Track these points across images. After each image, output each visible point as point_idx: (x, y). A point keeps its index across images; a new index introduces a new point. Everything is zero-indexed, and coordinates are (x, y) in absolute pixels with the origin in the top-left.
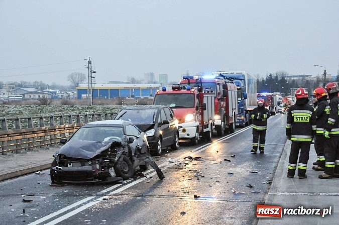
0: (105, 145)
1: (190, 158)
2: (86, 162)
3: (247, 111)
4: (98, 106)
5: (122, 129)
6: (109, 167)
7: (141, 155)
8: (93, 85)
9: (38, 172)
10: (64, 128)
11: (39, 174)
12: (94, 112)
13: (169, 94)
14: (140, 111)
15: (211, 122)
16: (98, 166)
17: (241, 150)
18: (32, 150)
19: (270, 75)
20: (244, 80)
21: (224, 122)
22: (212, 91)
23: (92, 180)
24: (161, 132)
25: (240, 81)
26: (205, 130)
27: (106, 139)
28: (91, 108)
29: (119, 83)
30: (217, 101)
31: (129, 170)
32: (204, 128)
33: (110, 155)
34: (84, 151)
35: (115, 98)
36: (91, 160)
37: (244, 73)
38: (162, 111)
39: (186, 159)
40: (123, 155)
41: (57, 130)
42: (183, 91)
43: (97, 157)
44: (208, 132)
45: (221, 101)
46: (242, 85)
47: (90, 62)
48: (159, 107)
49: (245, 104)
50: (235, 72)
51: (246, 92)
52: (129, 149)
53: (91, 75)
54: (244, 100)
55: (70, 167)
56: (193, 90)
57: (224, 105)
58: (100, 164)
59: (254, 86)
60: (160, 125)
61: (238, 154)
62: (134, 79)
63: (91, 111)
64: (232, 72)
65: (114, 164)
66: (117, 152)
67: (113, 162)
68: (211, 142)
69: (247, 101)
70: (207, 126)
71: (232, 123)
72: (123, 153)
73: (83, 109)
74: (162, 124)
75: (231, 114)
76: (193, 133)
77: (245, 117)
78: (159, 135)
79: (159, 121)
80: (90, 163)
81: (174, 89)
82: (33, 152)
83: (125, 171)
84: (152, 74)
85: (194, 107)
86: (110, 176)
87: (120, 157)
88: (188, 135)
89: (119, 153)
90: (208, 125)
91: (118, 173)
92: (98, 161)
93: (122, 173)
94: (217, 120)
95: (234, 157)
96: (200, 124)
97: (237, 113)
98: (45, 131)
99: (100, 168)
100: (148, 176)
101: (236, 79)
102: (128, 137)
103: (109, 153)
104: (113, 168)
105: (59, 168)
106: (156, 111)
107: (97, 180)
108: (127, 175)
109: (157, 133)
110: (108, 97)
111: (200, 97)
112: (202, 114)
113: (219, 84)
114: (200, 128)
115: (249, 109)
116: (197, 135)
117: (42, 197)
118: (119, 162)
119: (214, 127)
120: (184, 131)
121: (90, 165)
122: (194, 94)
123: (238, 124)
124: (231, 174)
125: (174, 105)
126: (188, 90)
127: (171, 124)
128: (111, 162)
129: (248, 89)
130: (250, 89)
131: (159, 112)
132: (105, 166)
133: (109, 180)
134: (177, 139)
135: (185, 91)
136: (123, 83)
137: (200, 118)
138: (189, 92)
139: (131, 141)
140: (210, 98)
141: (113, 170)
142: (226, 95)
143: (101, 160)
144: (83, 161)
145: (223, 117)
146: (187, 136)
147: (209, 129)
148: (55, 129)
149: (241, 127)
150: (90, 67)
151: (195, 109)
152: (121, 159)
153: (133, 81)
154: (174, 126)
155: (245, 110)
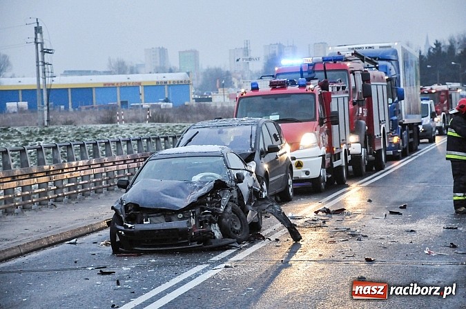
0: (201, 188)
1: (327, 211)
2: (173, 215)
3: (404, 126)
4: (65, 128)
5: (221, 158)
6: (211, 222)
7: (260, 203)
8: (49, 81)
9: (74, 241)
10: (76, 168)
11: (75, 243)
12: (57, 140)
13: (265, 96)
14: (224, 129)
15: (344, 147)
16: (193, 221)
17: (413, 198)
18: (30, 209)
19: (438, 44)
20: (397, 61)
21: (366, 147)
22: (344, 88)
23: (187, 244)
24: (266, 167)
25: (389, 64)
26: (336, 164)
27: (196, 178)
28: (49, 132)
29: (88, 73)
30: (352, 107)
31: (241, 228)
32: (333, 160)
33: (211, 203)
34: (169, 197)
35: (83, 108)
36: (181, 211)
37: (396, 45)
38: (264, 128)
39: (320, 213)
40: (231, 203)
41: (65, 171)
42: (290, 89)
43: (192, 206)
44: (340, 167)
45: (359, 106)
46: (393, 72)
47: (38, 30)
48: (258, 122)
49: (400, 112)
50: (377, 46)
51: (402, 87)
52: (239, 192)
53: (43, 59)
54: (397, 102)
55: (147, 225)
56: (312, 86)
57: (365, 115)
58: (197, 218)
59: (413, 71)
60: (263, 154)
61: (411, 203)
62: (123, 63)
63: (50, 138)
64: (371, 45)
65: (218, 218)
66: (221, 198)
67: (218, 214)
68: (348, 186)
69: (404, 105)
70: (338, 157)
71: (380, 151)
72: (231, 200)
73: (30, 134)
74: (267, 153)
75: (377, 132)
76: (315, 169)
77: (401, 137)
78: (263, 173)
79: (261, 147)
80: (180, 216)
81: (273, 85)
82: (33, 212)
83: (236, 228)
84: (163, 52)
85: (314, 119)
86: (215, 238)
87: (227, 206)
88: (307, 173)
89: (225, 199)
90: (339, 153)
91: (226, 232)
92: (193, 213)
93: (232, 232)
94: (354, 144)
95: (404, 207)
96: (327, 152)
97: (387, 130)
98: (48, 173)
99: (198, 224)
100: (273, 238)
101: (379, 59)
102: (234, 173)
103: (209, 199)
104: (216, 225)
105: (130, 226)
106: (254, 128)
107: (195, 244)
108: (239, 236)
109: (260, 168)
110: (67, 108)
111: (325, 99)
112: (329, 133)
113: (353, 72)
114: (328, 160)
115: (406, 121)
116: (323, 173)
117: (124, 269)
118: (226, 215)
119: (349, 158)
120: (299, 165)
121: (181, 219)
122: (314, 94)
123: (391, 153)
124: (412, 231)
125: (277, 117)
126: (302, 86)
127: (280, 152)
128: (214, 213)
129: (405, 79)
130: (408, 80)
131: (259, 130)
132: (206, 221)
133: (214, 244)
134: (290, 181)
135: (296, 89)
136: (95, 73)
137: (326, 141)
138: (304, 90)
139: (240, 179)
140: (341, 101)
141: (217, 228)
142: (367, 92)
143: (198, 211)
144: (168, 213)
145: (363, 138)
146: (304, 176)
147: (341, 162)
148: (63, 170)
149: (395, 158)
150: (39, 41)
151: (317, 123)
152: (229, 209)
153: (121, 68)
154: (285, 156)
155: (401, 124)
